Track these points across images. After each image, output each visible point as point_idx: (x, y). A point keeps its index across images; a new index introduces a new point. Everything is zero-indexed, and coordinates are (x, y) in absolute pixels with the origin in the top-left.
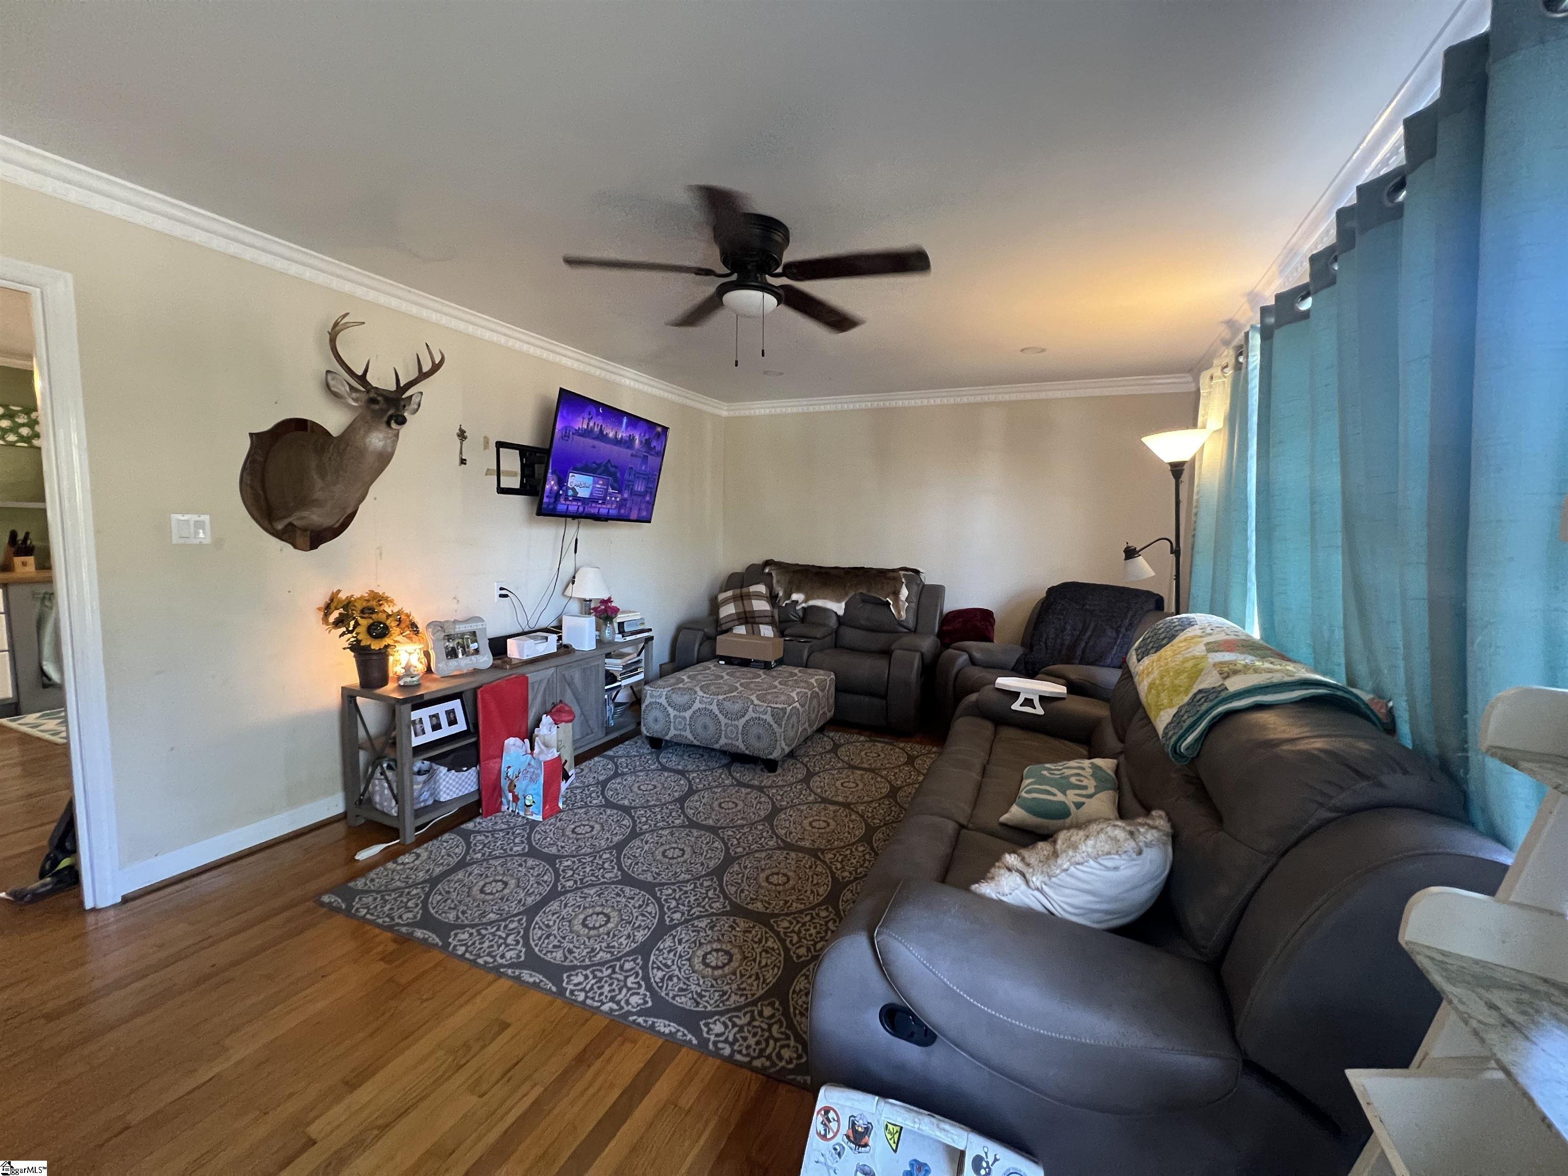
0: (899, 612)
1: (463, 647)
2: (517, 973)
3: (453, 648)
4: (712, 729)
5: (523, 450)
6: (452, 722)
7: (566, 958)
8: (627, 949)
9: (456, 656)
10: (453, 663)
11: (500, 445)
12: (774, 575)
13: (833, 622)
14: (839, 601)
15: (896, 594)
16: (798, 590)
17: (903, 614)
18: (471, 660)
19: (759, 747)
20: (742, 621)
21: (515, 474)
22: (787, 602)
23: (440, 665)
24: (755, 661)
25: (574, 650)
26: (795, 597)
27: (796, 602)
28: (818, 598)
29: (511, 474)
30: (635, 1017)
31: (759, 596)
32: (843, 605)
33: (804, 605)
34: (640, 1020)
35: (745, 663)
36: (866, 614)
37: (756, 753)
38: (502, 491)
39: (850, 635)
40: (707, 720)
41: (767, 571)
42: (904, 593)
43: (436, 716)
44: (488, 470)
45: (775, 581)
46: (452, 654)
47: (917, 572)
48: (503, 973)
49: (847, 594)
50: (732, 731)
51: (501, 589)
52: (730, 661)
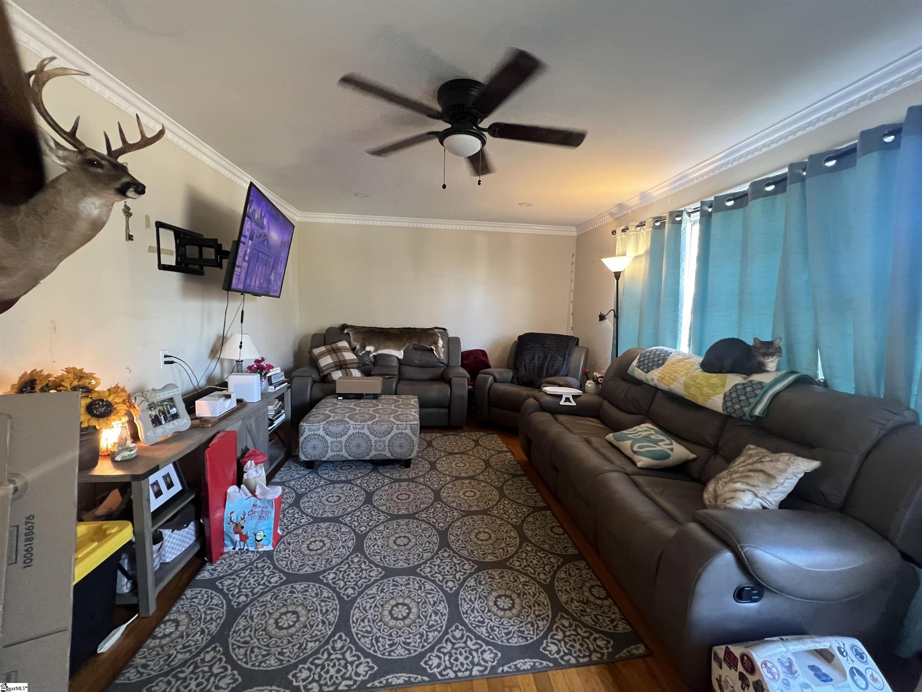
0: (439, 354)
1: (164, 413)
2: (384, 682)
3: (156, 416)
4: (364, 446)
5: (178, 232)
6: (170, 485)
7: (409, 650)
8: (444, 623)
9: (160, 424)
10: (159, 430)
11: (160, 225)
12: (351, 334)
13: (395, 364)
14: (399, 350)
15: (436, 343)
16: (370, 344)
17: (442, 355)
18: (174, 424)
19: (400, 453)
20: (338, 367)
21: (172, 254)
22: (363, 352)
23: (149, 434)
24: (366, 394)
25: (246, 403)
26: (368, 348)
27: (369, 352)
28: (385, 348)
29: (169, 252)
30: (501, 669)
31: (345, 349)
32: (402, 352)
33: (375, 354)
34: (506, 668)
35: (359, 397)
36: (418, 357)
37: (399, 457)
38: (163, 267)
39: (409, 371)
40: (360, 441)
41: (346, 331)
42: (441, 343)
43: (156, 483)
44: (150, 247)
45: (352, 339)
46: (156, 421)
47: (444, 329)
48: (372, 687)
49: (404, 345)
50: (380, 446)
51: (166, 356)
52: (346, 396)
